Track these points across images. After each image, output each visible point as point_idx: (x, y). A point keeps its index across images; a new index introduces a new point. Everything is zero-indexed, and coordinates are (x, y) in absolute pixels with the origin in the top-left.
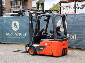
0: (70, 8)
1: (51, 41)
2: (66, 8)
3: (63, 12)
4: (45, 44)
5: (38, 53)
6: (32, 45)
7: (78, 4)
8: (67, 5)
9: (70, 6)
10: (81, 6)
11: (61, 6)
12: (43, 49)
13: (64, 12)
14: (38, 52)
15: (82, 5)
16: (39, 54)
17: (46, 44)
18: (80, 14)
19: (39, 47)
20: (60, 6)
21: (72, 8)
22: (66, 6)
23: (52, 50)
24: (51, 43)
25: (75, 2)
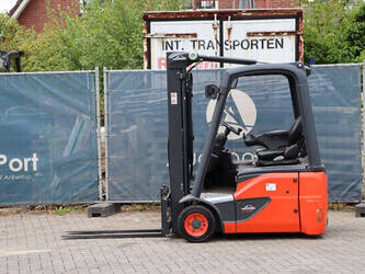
0: (196, 43)
1: (295, 175)
2: (175, 44)
3: (160, 60)
4: (268, 189)
5: (227, 231)
6: (198, 196)
7: (230, 30)
8: (180, 32)
9: (195, 35)
10: (245, 37)
11: (149, 32)
12: (254, 211)
14: (229, 225)
15: (249, 34)
16: (233, 231)
17: (271, 187)
19: (236, 204)
20: (144, 31)
21: (206, 46)
22: (178, 35)
23: (298, 211)
24: (295, 180)
25: (216, 22)
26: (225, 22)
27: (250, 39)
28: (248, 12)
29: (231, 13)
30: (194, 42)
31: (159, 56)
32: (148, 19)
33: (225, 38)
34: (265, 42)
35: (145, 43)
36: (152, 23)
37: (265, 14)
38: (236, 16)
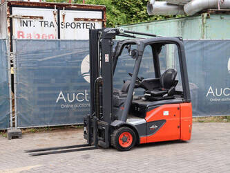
0: (43, 23)
1: (178, 105)
2: (29, 23)
3: (19, 32)
4: (164, 114)
6: (125, 121)
7: (64, 16)
9: (42, 18)
10: (73, 21)
11: (11, 13)
13: (22, 32)
15: (75, 19)
16: (145, 142)
18: (71, 41)
19: (147, 124)
20: (8, 13)
21: (49, 25)
22: (31, 17)
23: (180, 127)
24: (178, 108)
25: (56, 10)
26: (61, 11)
27: (76, 22)
28: (75, 5)
29: (65, 5)
30: (41, 22)
31: (19, 30)
32: (10, 5)
33: (61, 20)
34: (85, 25)
35: (8, 21)
36: (13, 8)
37: (85, 7)
38: (68, 8)
